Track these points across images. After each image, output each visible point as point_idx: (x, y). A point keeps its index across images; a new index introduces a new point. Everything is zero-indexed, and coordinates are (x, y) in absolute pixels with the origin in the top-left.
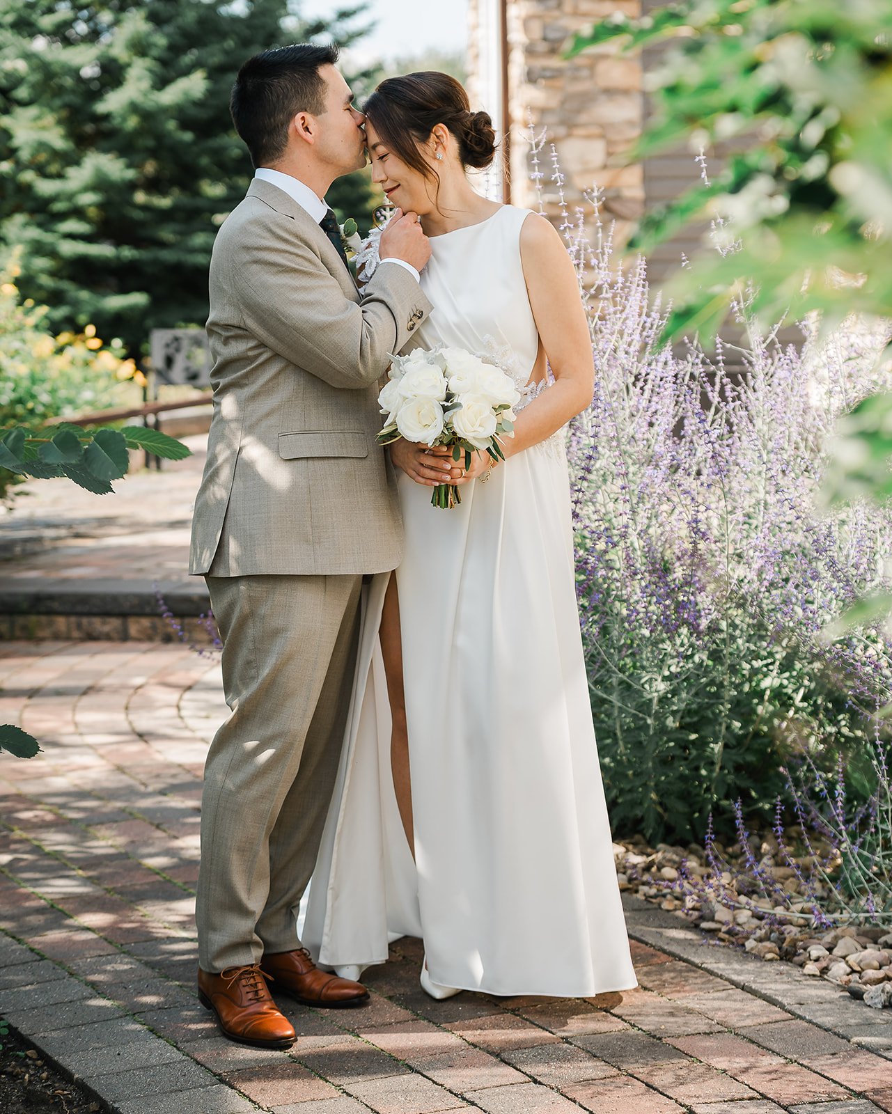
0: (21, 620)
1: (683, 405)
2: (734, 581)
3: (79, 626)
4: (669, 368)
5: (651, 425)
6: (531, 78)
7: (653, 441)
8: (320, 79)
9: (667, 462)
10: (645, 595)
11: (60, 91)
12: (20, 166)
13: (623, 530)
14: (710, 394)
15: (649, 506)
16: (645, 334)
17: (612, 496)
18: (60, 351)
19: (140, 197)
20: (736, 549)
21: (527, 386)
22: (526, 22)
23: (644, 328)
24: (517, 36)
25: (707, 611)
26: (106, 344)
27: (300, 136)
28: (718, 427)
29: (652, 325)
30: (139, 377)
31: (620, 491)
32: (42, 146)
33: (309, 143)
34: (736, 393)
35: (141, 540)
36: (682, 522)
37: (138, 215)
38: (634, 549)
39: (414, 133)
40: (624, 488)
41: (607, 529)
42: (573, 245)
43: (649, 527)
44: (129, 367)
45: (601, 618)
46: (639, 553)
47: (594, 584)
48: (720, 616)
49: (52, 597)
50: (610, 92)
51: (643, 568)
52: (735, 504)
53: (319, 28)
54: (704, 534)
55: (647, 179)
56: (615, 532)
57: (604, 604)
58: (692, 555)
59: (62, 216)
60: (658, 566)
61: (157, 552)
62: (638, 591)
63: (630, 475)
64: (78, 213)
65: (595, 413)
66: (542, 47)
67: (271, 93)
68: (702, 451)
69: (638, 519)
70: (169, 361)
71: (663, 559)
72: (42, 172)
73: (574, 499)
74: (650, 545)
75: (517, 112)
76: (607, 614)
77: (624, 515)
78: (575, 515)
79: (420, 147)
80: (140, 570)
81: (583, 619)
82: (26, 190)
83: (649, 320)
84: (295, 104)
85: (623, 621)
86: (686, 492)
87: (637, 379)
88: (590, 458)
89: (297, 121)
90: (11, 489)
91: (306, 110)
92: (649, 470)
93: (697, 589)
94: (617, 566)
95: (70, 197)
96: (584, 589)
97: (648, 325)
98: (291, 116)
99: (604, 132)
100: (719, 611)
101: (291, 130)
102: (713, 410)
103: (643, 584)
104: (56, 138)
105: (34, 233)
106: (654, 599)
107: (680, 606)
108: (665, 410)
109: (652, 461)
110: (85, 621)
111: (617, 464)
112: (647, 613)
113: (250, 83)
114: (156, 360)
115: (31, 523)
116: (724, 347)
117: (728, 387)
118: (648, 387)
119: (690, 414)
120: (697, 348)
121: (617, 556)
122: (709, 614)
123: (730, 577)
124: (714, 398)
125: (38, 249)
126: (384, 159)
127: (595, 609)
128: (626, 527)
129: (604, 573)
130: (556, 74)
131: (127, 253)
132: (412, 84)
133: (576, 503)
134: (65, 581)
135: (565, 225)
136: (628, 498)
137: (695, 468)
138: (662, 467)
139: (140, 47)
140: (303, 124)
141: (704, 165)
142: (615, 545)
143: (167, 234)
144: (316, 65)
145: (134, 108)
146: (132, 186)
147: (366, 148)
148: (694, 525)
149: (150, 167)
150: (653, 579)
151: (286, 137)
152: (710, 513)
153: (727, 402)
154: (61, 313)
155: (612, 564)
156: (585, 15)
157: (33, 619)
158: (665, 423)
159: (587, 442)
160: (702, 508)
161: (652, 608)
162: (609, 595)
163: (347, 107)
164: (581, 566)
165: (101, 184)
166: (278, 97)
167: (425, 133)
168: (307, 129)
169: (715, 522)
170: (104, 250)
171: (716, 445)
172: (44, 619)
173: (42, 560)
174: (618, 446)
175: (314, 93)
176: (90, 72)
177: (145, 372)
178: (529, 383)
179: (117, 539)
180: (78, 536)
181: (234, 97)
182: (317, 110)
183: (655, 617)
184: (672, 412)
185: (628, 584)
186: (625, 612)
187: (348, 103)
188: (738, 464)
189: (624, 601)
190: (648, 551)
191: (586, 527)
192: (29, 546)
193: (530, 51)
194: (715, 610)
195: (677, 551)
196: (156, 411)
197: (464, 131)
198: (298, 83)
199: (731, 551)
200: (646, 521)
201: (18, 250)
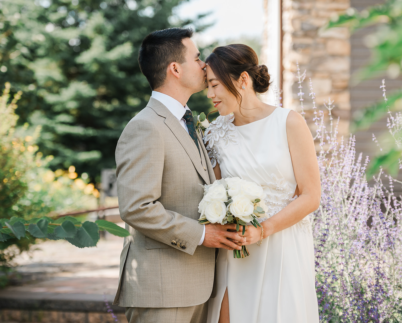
0: (34, 313)
1: (372, 210)
2: (397, 299)
3: (64, 317)
4: (366, 191)
5: (356, 219)
6: (295, 48)
7: (357, 228)
8: (183, 46)
9: (364, 238)
10: (352, 305)
11: (59, 51)
12: (39, 88)
13: (341, 272)
14: (386, 205)
15: (354, 260)
16: (353, 174)
17: (336, 255)
18: (56, 179)
19: (97, 105)
20: (398, 283)
21: (293, 198)
22: (293, 21)
23: (352, 171)
24: (288, 27)
25: (383, 314)
26: (79, 176)
27: (173, 74)
28: (390, 221)
29: (357, 170)
30: (96, 193)
31: (340, 252)
32: (50, 79)
33: (177, 78)
34: (399, 205)
35: (95, 274)
36: (371, 269)
37: (96, 114)
38: (347, 282)
39: (232, 75)
40: (342, 251)
41: (333, 272)
42: (319, 128)
43: (354, 271)
44: (91, 187)
45: (329, 317)
46: (349, 284)
47: (326, 299)
48: (389, 317)
49: (50, 302)
50: (334, 56)
51: (351, 292)
52: (397, 260)
53: (188, 22)
54: (382, 275)
55: (352, 99)
56: (337, 273)
57: (331, 309)
58: (376, 285)
59: (58, 113)
60: (358, 291)
61: (103, 280)
62: (348, 303)
63: (345, 245)
64: (66, 111)
65: (328, 213)
66: (300, 33)
67: (158, 52)
68: (382, 233)
69: (349, 267)
70: (111, 186)
71: (361, 287)
72: (50, 90)
73: (316, 256)
74: (354, 280)
75: (287, 65)
76: (332, 314)
77: (342, 265)
78: (317, 264)
79: (234, 82)
80: (95, 289)
81: (321, 317)
82: (40, 100)
83: (356, 167)
84: (170, 58)
85: (340, 318)
86: (373, 253)
87: (349, 197)
88: (325, 235)
89: (171, 67)
90: (32, 247)
91: (176, 61)
92: (355, 242)
93: (378, 302)
94: (338, 290)
95: (62, 103)
96: (321, 303)
97: (355, 170)
98: (168, 64)
99: (331, 75)
100: (389, 314)
101: (168, 71)
102: (387, 213)
103: (351, 299)
104: (57, 75)
105: (45, 121)
106: (356, 308)
107: (369, 311)
108: (363, 212)
109: (356, 237)
110: (67, 314)
111: (339, 239)
112: (352, 314)
113: (148, 47)
114: (104, 185)
115: (41, 265)
116: (393, 181)
117: (395, 201)
118: (355, 200)
119: (375, 215)
120: (379, 181)
121: (337, 285)
122: (384, 315)
123: (395, 297)
124: (388, 207)
125: (46, 129)
126: (215, 87)
127: (326, 312)
128: (343, 270)
129: (331, 293)
130: (307, 46)
131: (91, 132)
132: (232, 51)
133: (317, 257)
134: (58, 294)
135: (316, 118)
136: (344, 256)
137: (378, 242)
138: (362, 241)
139: (99, 31)
140: (174, 68)
141: (384, 90)
142: (337, 279)
143: (110, 123)
144: (181, 38)
145: (96, 61)
146: (93, 99)
147: (206, 81)
148: (378, 270)
149: (103, 90)
150: (356, 298)
151: (166, 74)
152: (385, 265)
153: (395, 209)
154: (57, 161)
155: (335, 289)
156: (322, 18)
157: (41, 312)
158: (363, 218)
159: (323, 228)
160: (381, 262)
161: (355, 312)
162: (333, 305)
163: (197, 59)
164: (320, 291)
165: (78, 98)
166: (162, 54)
167: (237, 75)
168: (176, 71)
169: (387, 270)
170: (78, 130)
171: (389, 230)
172: (46, 312)
173: (46, 283)
174: (339, 229)
175: (180, 52)
176: (74, 42)
177: (99, 190)
178: (294, 196)
179: (83, 274)
180: (64, 271)
181: (140, 54)
182: (181, 61)
183: (356, 317)
184: (366, 213)
185: (344, 299)
186: (341, 314)
187: (197, 57)
188: (399, 240)
189: (341, 308)
190: (354, 283)
191: (322, 270)
192: (41, 276)
193: (294, 35)
194: (387, 313)
195: (368, 283)
196: (104, 210)
197: (256, 75)
198: (172, 48)
199: (396, 284)
200: (353, 268)
201: (38, 129)
